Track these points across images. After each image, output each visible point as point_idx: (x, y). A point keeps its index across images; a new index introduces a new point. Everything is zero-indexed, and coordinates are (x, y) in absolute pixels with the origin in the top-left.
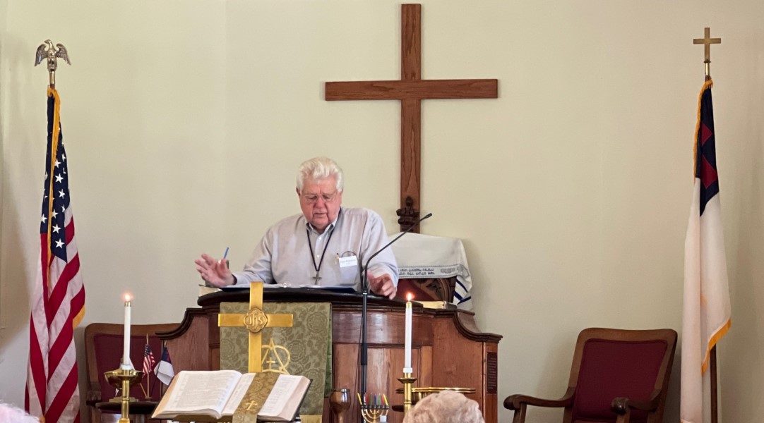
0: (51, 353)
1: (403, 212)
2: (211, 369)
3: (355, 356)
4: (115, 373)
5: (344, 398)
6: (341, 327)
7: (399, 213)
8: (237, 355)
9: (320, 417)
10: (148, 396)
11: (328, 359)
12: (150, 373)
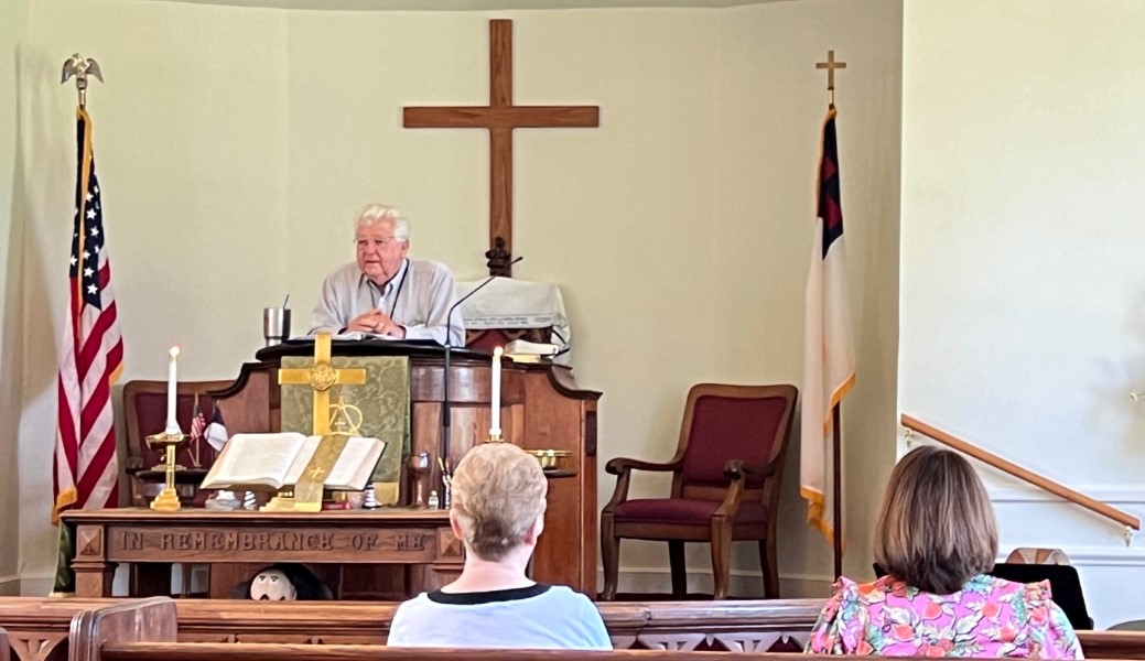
0: (83, 414)
1: (493, 254)
2: (271, 431)
3: (436, 417)
4: (158, 437)
5: (423, 463)
6: (421, 384)
7: (488, 255)
8: (301, 415)
9: (397, 484)
10: (197, 463)
11: (406, 420)
12: (199, 437)
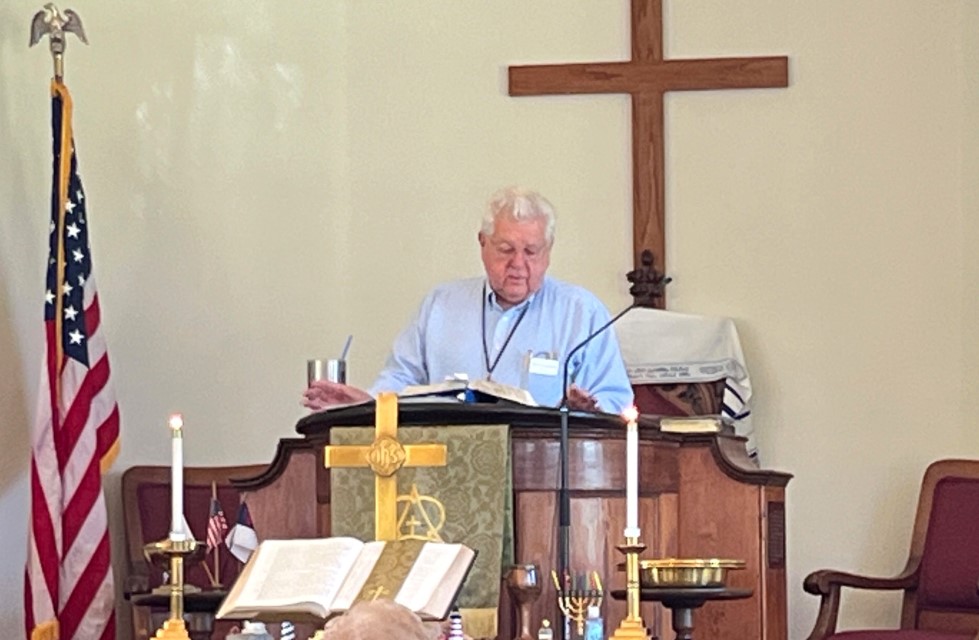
0: (65, 517)
1: (638, 276)
2: (318, 535)
3: (551, 511)
4: (161, 546)
5: (529, 580)
6: (528, 465)
7: (631, 277)
8: (359, 513)
9: (494, 611)
10: (216, 583)
11: (506, 518)
12: (219, 546)
